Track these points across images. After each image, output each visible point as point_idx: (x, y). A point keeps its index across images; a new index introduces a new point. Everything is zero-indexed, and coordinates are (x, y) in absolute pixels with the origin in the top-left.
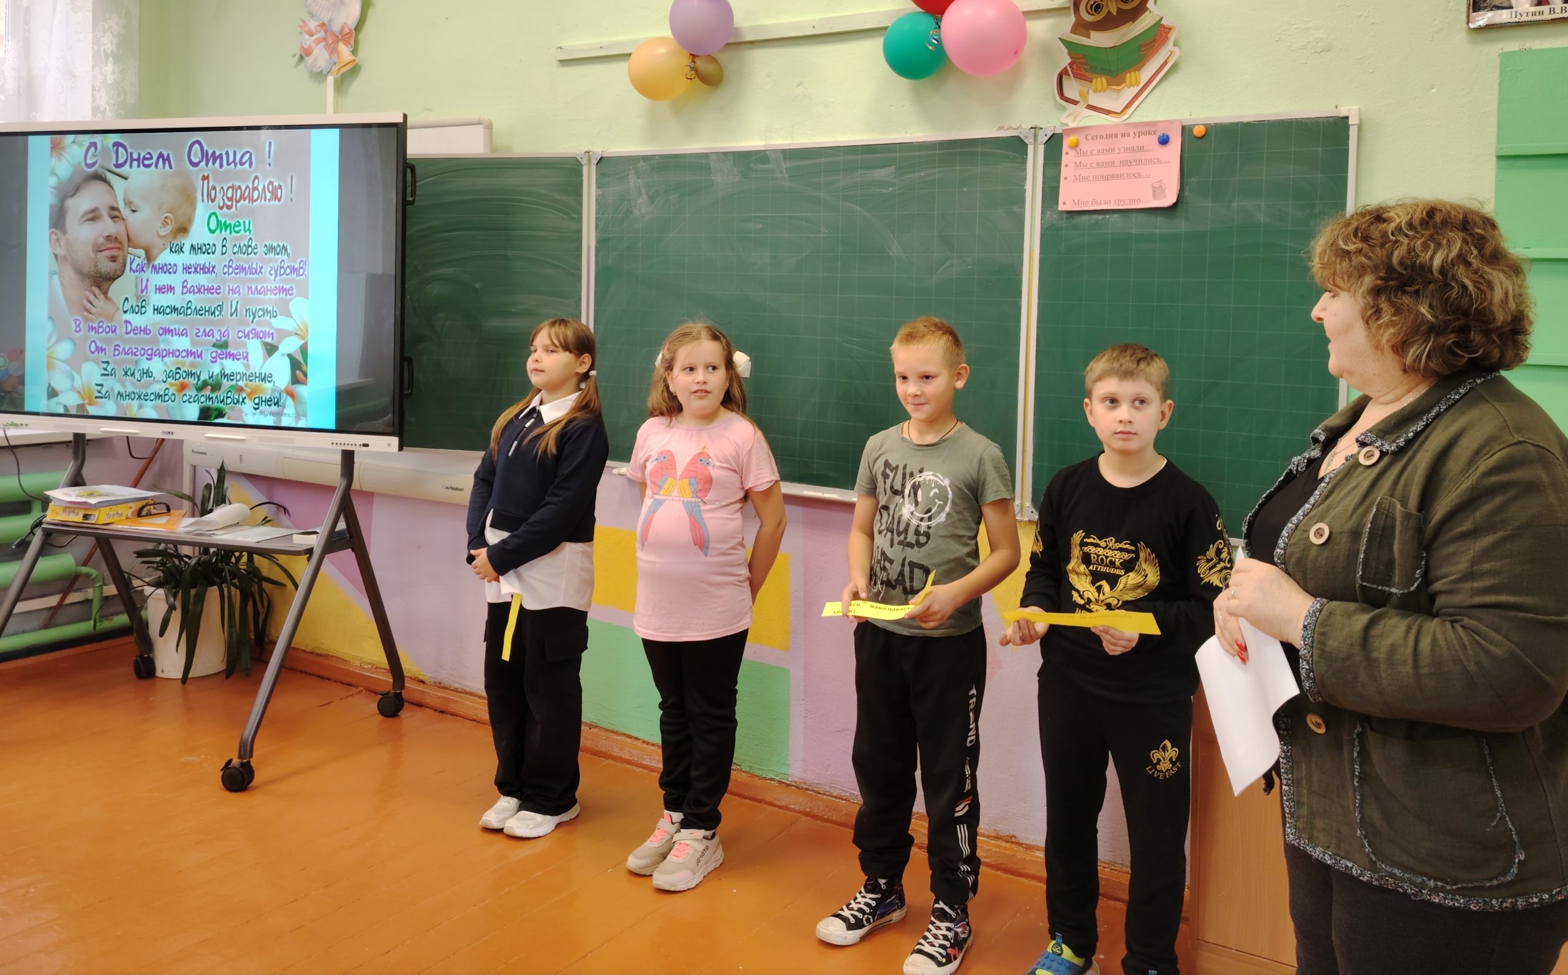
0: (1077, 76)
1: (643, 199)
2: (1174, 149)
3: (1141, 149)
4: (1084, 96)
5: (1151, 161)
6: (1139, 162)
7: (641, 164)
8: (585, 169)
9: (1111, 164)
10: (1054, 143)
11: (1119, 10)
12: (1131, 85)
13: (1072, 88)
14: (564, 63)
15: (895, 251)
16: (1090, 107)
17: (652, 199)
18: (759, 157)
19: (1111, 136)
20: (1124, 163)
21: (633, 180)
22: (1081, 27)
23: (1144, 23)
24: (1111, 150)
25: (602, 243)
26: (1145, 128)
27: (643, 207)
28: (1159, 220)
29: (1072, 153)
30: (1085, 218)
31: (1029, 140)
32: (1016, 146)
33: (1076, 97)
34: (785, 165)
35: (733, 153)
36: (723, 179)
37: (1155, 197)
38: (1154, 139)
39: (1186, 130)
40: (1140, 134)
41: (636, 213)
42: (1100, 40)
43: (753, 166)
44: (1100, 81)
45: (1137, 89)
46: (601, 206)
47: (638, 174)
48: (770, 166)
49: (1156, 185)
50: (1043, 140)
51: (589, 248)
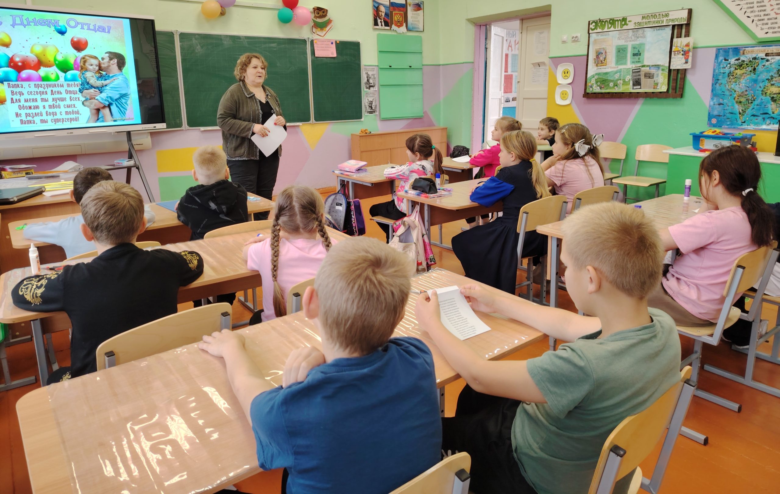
0: (315, 28)
1: (199, 47)
2: (334, 44)
3: (328, 44)
4: (316, 32)
5: (330, 47)
6: (328, 47)
7: (197, 36)
8: (175, 36)
9: (323, 47)
10: (312, 42)
11: (322, 15)
12: (324, 31)
13: (314, 30)
15: (278, 65)
16: (317, 34)
17: (202, 47)
18: (238, 37)
19: (322, 41)
20: (326, 47)
21: (194, 41)
22: (315, 17)
23: (326, 19)
24: (323, 44)
25: (184, 60)
26: (328, 40)
27: (199, 49)
28: (332, 60)
29: (316, 44)
30: (319, 58)
31: (307, 40)
32: (304, 41)
33: (315, 32)
34: (246, 40)
35: (230, 36)
36: (226, 43)
37: (332, 55)
38: (331, 43)
39: (336, 42)
41: (196, 51)
42: (319, 20)
43: (237, 40)
44: (319, 29)
45: (326, 32)
46: (182, 48)
47: (196, 39)
48: (241, 40)
49: (332, 52)
50: (310, 41)
51: (179, 61)
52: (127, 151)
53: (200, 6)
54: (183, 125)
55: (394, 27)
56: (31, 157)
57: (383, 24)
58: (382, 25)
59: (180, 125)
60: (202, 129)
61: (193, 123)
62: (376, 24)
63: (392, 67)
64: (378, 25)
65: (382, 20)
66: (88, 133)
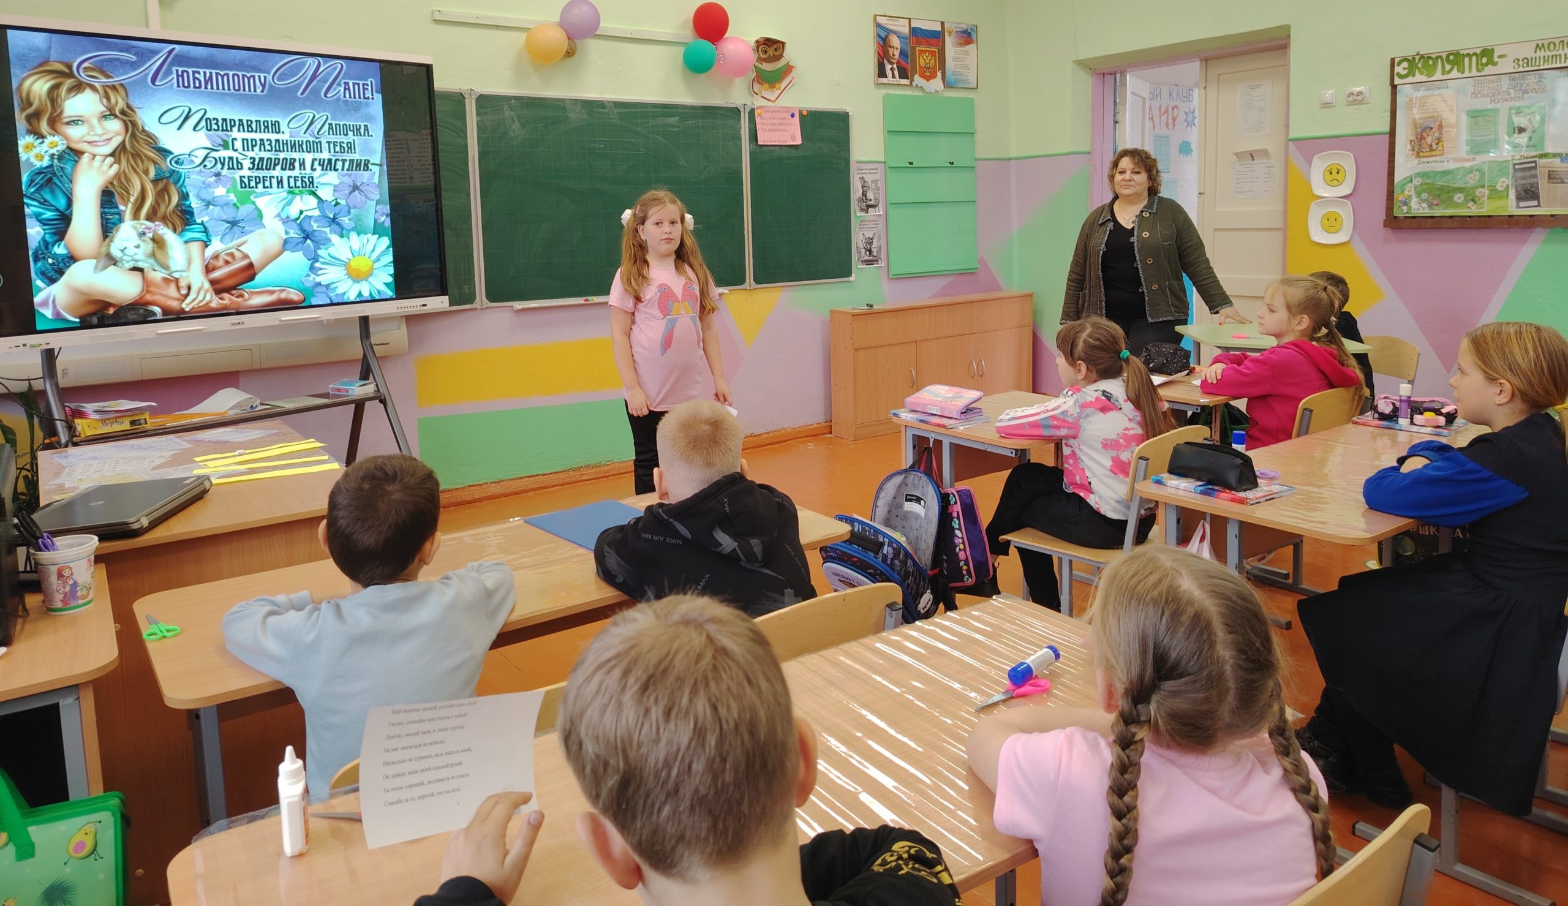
0: (758, 82)
1: (516, 126)
2: (797, 117)
3: (785, 118)
4: (760, 91)
5: (789, 124)
6: (784, 124)
7: (513, 101)
8: (467, 101)
9: (775, 124)
10: (752, 113)
11: (773, 55)
12: (777, 89)
13: (757, 88)
14: (436, 21)
15: (682, 163)
16: (763, 97)
17: (523, 126)
18: (599, 104)
19: (773, 112)
20: (779, 124)
21: (507, 112)
22: (760, 60)
23: (782, 63)
24: (774, 118)
25: (482, 155)
26: (785, 109)
27: (516, 130)
28: (793, 150)
29: (759, 118)
30: (766, 148)
31: (742, 110)
32: (736, 112)
33: (757, 92)
34: (615, 111)
35: (582, 101)
36: (574, 116)
37: (793, 140)
38: (789, 115)
39: (801, 112)
40: (785, 112)
41: (511, 134)
42: (766, 67)
43: (596, 110)
44: (766, 86)
45: (780, 91)
46: (481, 129)
47: (511, 108)
48: (607, 110)
49: (792, 135)
50: (747, 110)
51: (474, 157)
52: (359, 360)
53: (523, 36)
54: (478, 299)
55: (918, 80)
56: (139, 378)
57: (896, 73)
58: (893, 77)
59: (471, 299)
60: (518, 305)
61: (496, 294)
62: (882, 73)
63: (914, 165)
64: (885, 76)
65: (895, 66)
66: (277, 323)
